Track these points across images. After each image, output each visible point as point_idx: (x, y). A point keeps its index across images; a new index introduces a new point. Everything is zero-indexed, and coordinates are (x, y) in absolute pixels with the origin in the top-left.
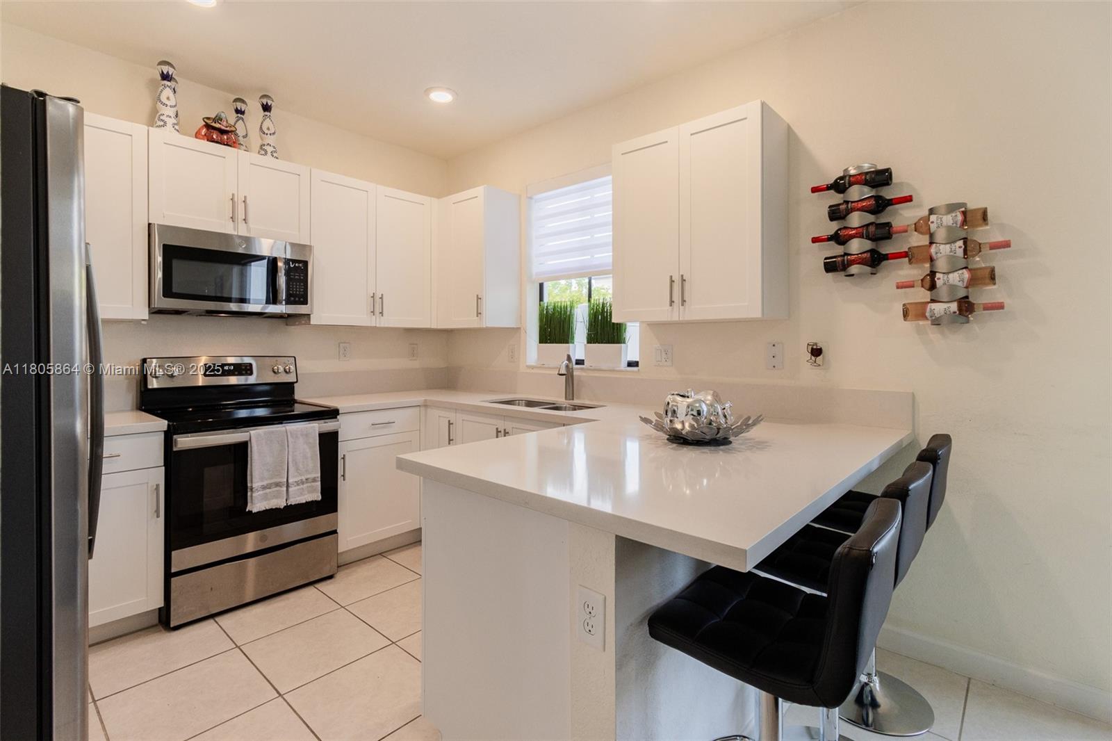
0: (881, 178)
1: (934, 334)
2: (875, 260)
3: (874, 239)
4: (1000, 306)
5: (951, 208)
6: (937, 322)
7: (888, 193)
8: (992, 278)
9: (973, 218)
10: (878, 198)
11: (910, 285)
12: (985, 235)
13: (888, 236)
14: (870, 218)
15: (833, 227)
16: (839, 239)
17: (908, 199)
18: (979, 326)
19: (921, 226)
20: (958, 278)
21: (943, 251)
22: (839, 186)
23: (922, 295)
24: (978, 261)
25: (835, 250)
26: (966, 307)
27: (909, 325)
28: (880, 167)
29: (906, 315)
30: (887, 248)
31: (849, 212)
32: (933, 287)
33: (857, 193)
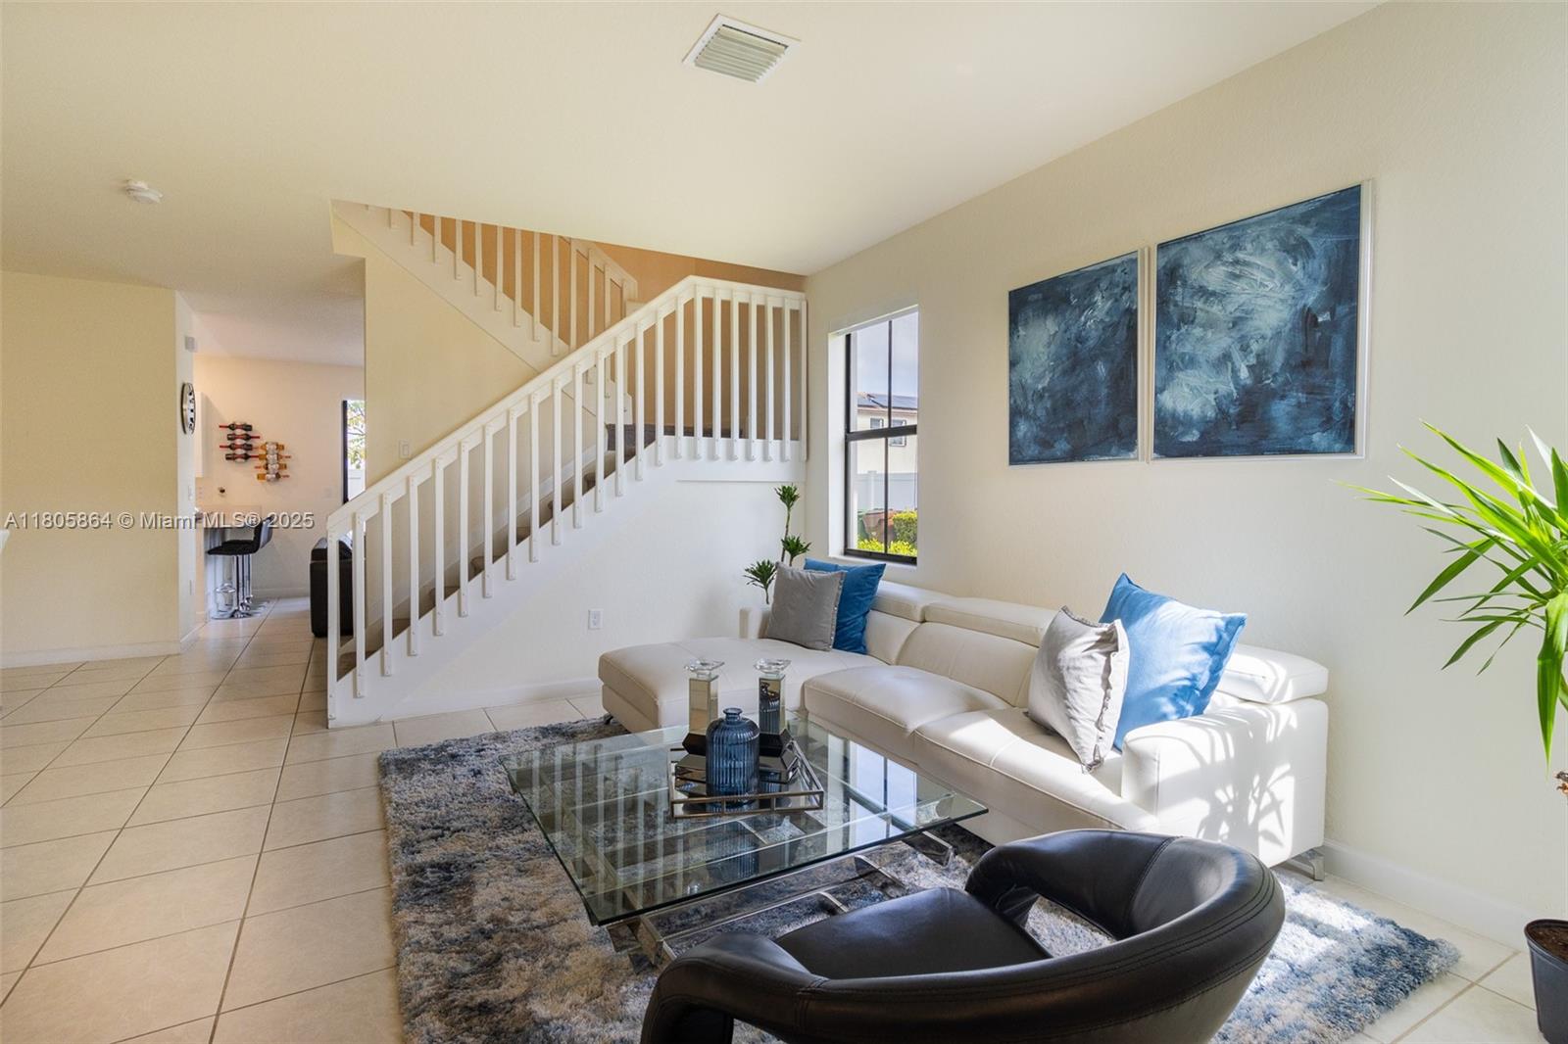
0: (248, 428)
1: (269, 486)
2: (246, 457)
3: (246, 449)
4: (288, 476)
5: (273, 443)
6: (269, 480)
7: (250, 433)
8: (286, 467)
9: (280, 447)
10: (247, 435)
11: (259, 467)
12: (284, 453)
13: (251, 449)
14: (244, 442)
15: (229, 443)
16: (230, 447)
17: (258, 437)
18: (283, 482)
19: (263, 447)
20: (276, 466)
21: (270, 457)
22: (232, 427)
23: (264, 471)
24: (282, 462)
25: (230, 452)
26: (278, 476)
27: (258, 482)
28: (249, 423)
29: (258, 478)
30: (250, 453)
31: (235, 438)
32: (267, 468)
33: (239, 432)
